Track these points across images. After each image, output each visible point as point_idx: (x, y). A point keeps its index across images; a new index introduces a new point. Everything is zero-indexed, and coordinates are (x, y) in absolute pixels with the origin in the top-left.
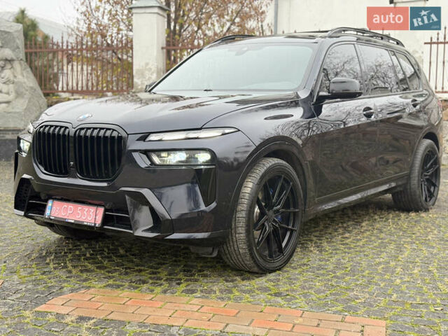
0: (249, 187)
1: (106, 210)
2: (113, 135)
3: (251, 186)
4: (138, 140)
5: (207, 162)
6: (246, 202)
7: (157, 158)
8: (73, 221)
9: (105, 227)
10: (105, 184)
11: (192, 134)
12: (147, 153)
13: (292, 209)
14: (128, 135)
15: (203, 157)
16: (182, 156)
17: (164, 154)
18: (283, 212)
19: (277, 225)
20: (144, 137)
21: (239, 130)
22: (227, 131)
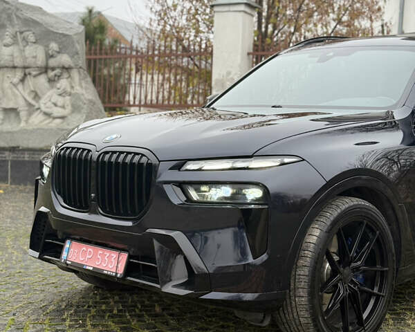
0: (315, 235)
1: (130, 257)
2: (141, 162)
3: (318, 234)
4: (170, 169)
5: (257, 200)
6: (309, 254)
7: (194, 192)
8: (91, 269)
9: (129, 278)
10: (130, 224)
11: (240, 164)
12: (182, 185)
13: (378, 267)
14: (160, 161)
15: (253, 194)
16: (226, 191)
17: (204, 188)
18: (364, 271)
19: (356, 288)
20: (179, 165)
21: (304, 160)
22: (287, 160)
